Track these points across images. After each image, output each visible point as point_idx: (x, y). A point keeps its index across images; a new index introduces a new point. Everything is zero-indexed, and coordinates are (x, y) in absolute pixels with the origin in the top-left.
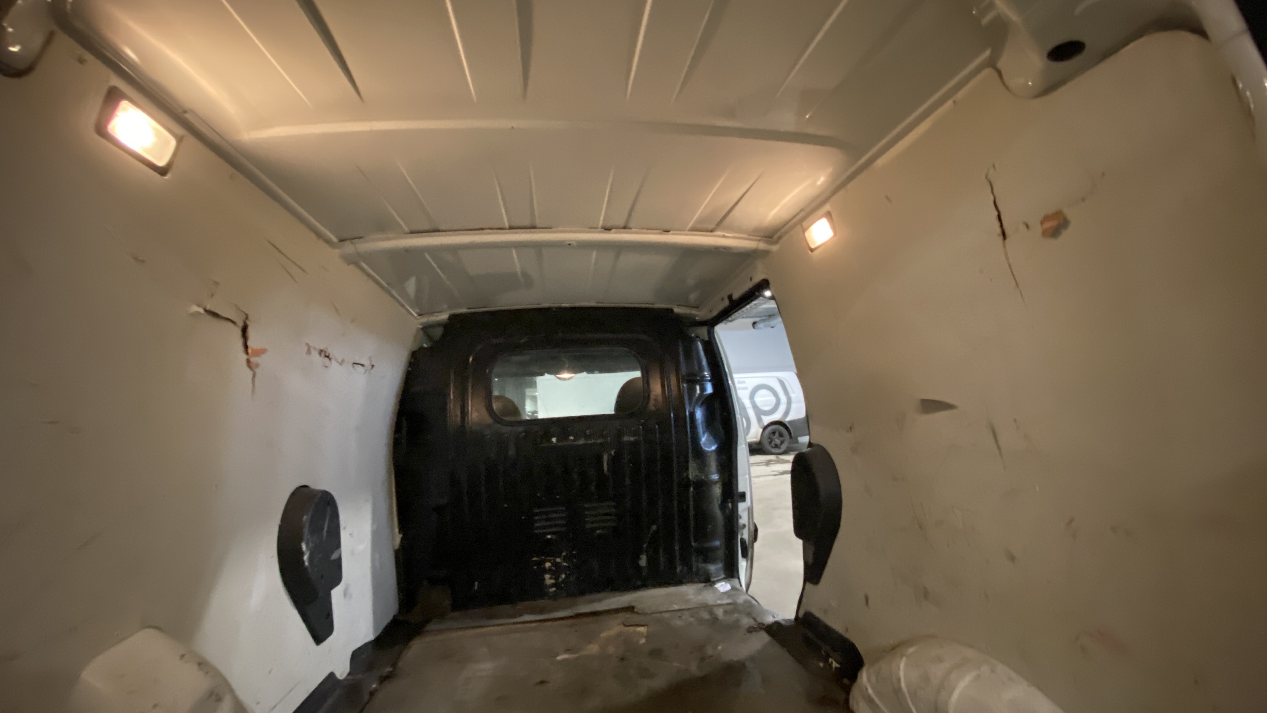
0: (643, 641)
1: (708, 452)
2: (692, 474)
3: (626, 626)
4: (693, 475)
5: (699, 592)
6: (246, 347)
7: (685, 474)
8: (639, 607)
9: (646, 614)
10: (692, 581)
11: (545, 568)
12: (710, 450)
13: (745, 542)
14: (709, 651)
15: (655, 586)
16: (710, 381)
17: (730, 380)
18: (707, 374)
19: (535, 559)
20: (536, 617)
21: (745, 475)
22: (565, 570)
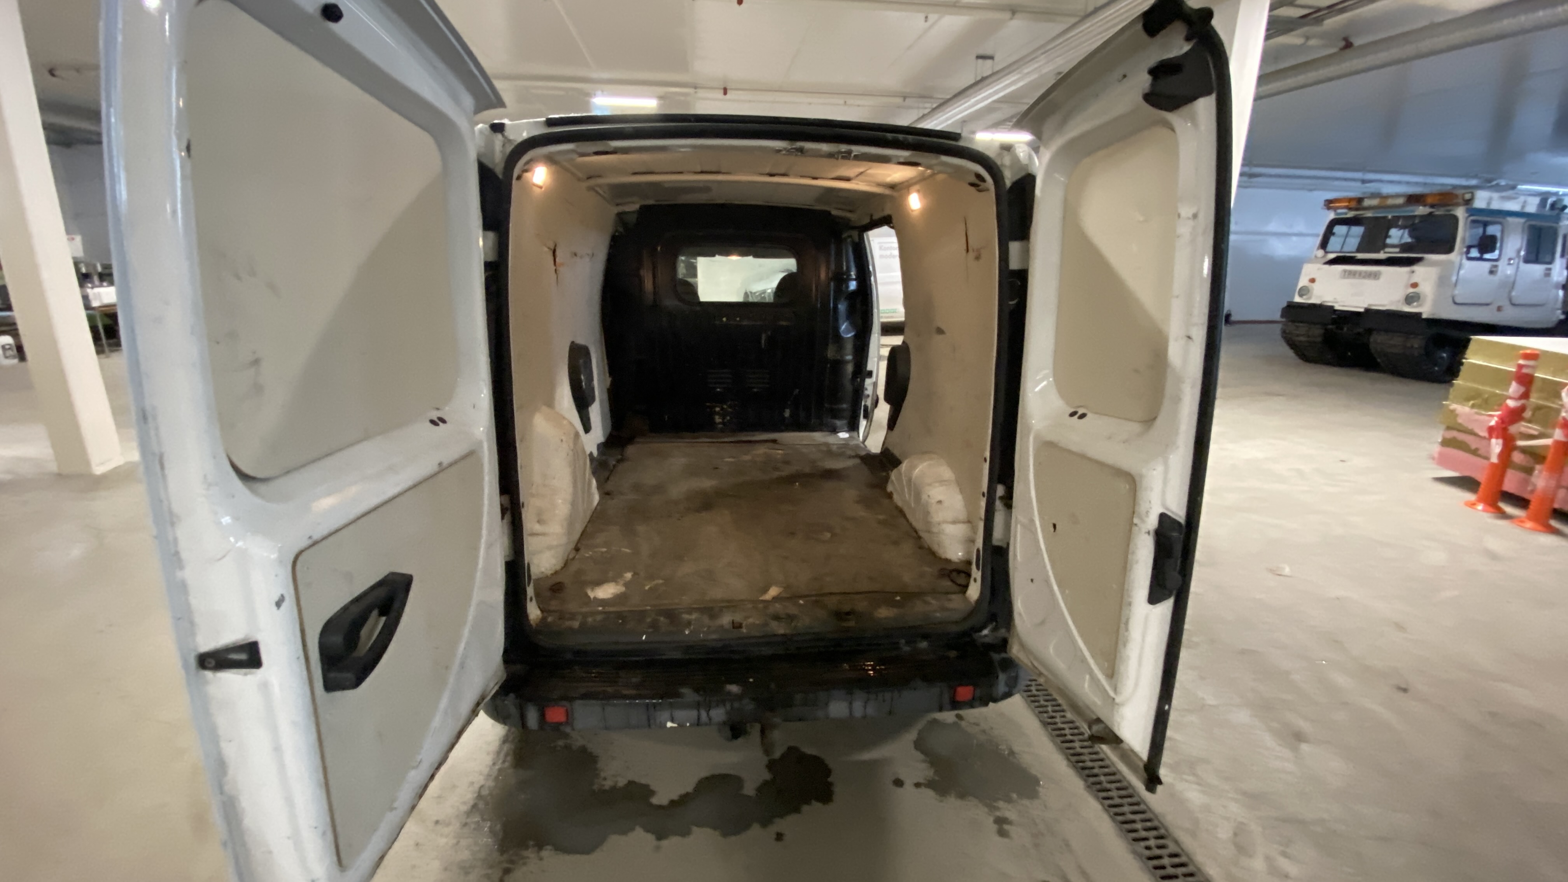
0: (779, 457)
1: (845, 338)
3: (770, 449)
4: (831, 355)
5: (825, 436)
6: (555, 262)
7: (825, 354)
8: (779, 440)
9: (784, 444)
11: (715, 411)
12: (846, 336)
13: (868, 407)
14: (820, 463)
15: (794, 431)
16: (855, 280)
17: (872, 279)
18: (853, 274)
19: (708, 404)
20: (710, 440)
21: (874, 358)
22: (730, 414)
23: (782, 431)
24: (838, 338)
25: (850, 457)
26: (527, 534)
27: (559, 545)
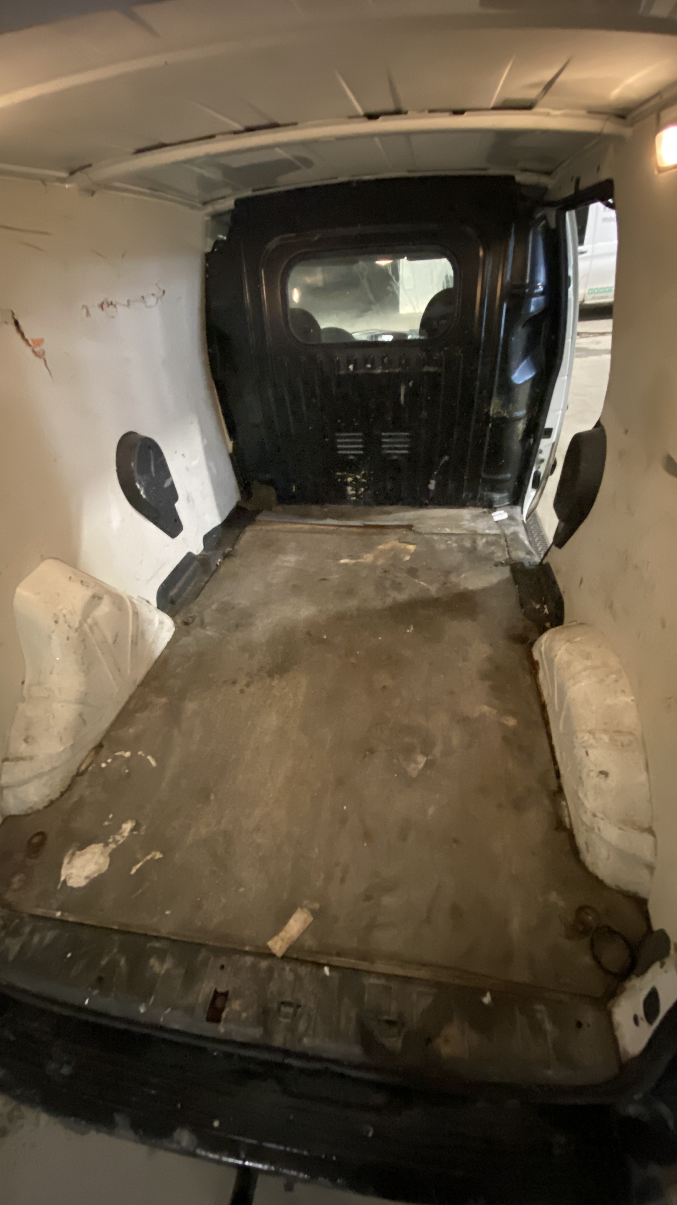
0: (407, 558)
2: (493, 410)
3: (400, 542)
4: (495, 411)
5: (475, 518)
6: (26, 341)
7: (486, 410)
9: (420, 534)
10: (475, 506)
11: (347, 482)
12: (520, 382)
13: (539, 476)
14: (453, 578)
15: (438, 506)
16: (543, 294)
18: (541, 286)
19: (339, 474)
20: (335, 522)
21: (559, 410)
22: (363, 485)
23: (423, 506)
24: (507, 387)
25: (499, 564)
26: (6, 759)
27: (54, 768)
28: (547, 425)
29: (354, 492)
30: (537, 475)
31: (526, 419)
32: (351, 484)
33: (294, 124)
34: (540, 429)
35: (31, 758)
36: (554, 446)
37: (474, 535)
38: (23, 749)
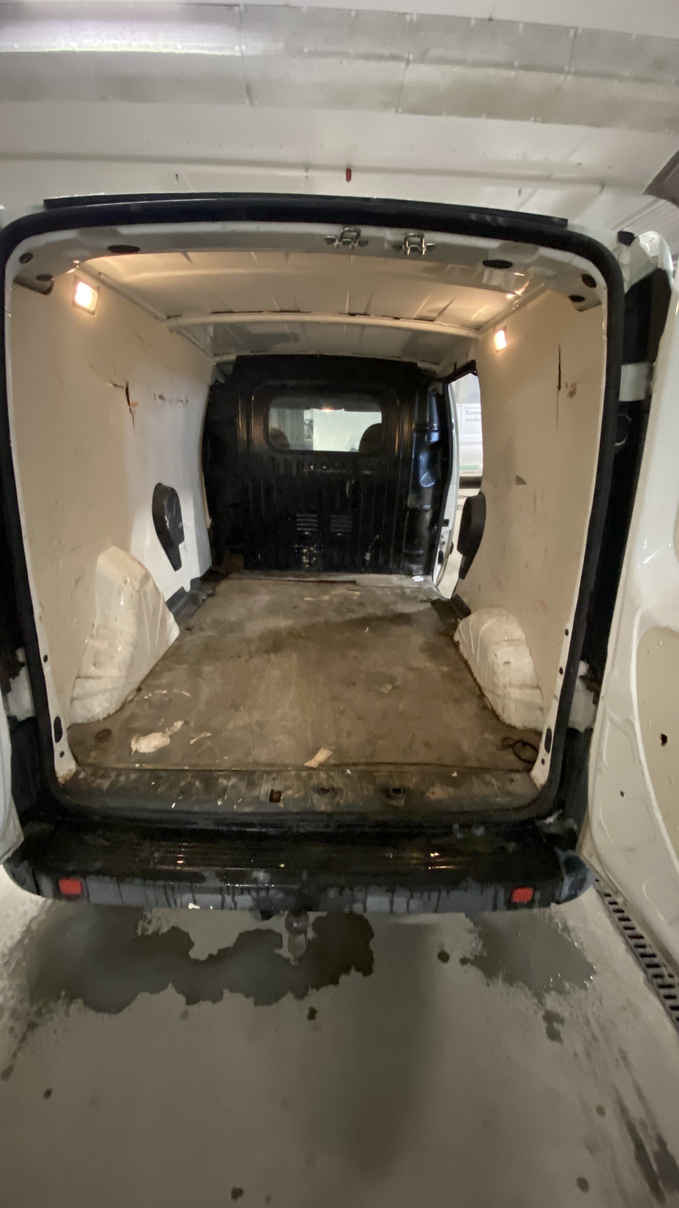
0: (356, 598)
1: (425, 487)
3: (348, 590)
4: (411, 504)
5: (401, 579)
6: (128, 401)
7: (405, 502)
8: (358, 581)
9: (362, 586)
10: (398, 573)
11: (303, 552)
12: (425, 486)
13: (443, 554)
14: (392, 607)
15: (373, 572)
16: (436, 431)
17: (454, 431)
18: (436, 425)
19: (297, 546)
20: (296, 579)
21: (452, 507)
22: (316, 555)
23: (361, 572)
24: (418, 488)
25: (422, 601)
26: (78, 677)
27: (115, 689)
28: (446, 517)
29: (307, 561)
30: (441, 554)
31: (431, 512)
32: (306, 554)
33: (309, 312)
34: (441, 519)
35: (99, 678)
36: (451, 533)
37: (402, 588)
38: (92, 670)
